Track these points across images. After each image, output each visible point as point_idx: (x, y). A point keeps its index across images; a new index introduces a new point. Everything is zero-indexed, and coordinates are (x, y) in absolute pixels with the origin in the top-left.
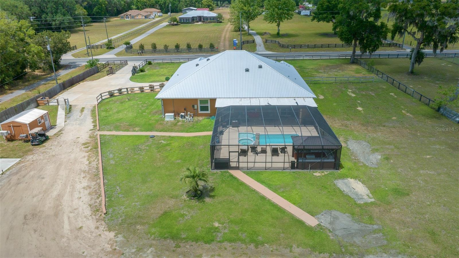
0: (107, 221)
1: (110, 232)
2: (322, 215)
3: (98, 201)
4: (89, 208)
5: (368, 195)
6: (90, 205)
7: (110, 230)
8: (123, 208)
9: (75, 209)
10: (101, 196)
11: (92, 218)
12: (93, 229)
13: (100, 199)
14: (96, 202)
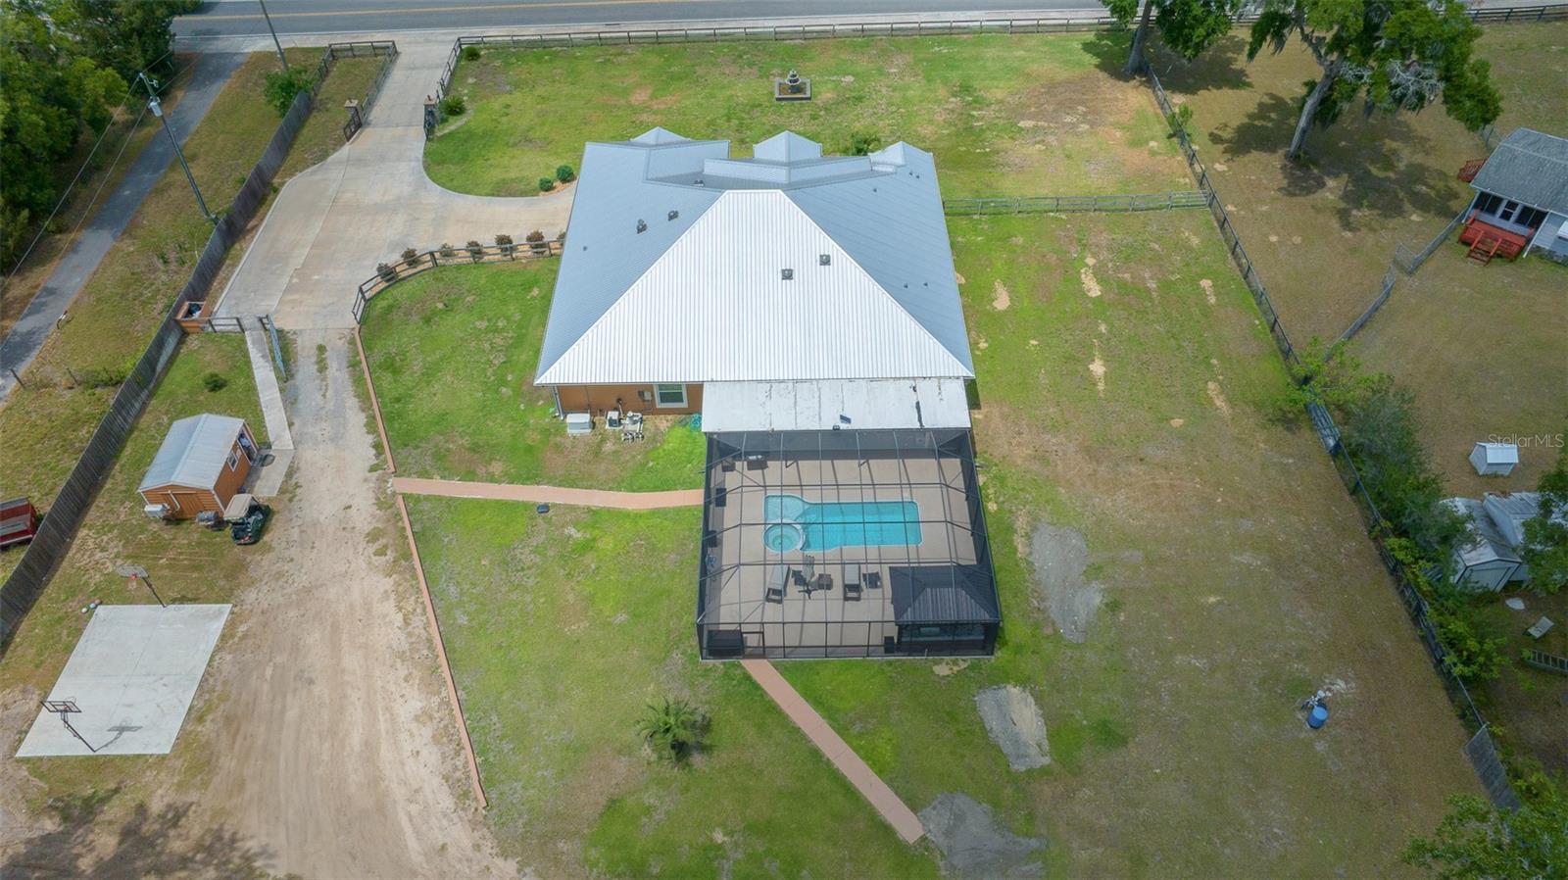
0: (493, 828)
1: (506, 859)
2: (934, 808)
3: (459, 763)
4: (445, 787)
5: (1039, 746)
6: (446, 778)
7: (505, 854)
8: (518, 785)
9: (416, 791)
10: (464, 748)
11: (459, 817)
12: (469, 853)
13: (462, 757)
14: (456, 769)
